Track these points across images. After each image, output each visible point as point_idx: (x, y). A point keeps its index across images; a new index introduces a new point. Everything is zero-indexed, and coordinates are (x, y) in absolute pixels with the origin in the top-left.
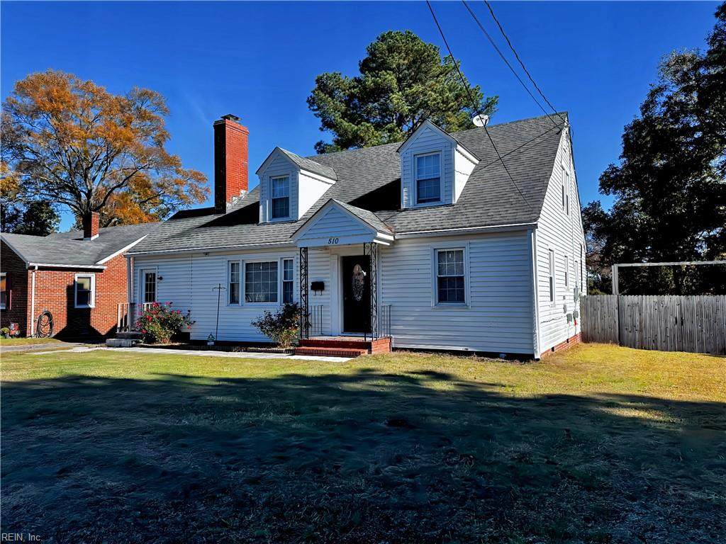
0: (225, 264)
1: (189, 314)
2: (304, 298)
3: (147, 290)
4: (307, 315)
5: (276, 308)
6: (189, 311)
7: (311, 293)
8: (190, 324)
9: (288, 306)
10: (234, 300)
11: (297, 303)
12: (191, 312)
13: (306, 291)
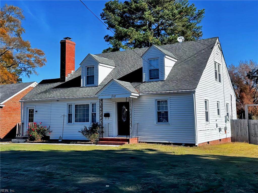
0: (66, 105)
1: (49, 128)
2: (101, 120)
3: (29, 117)
4: (102, 128)
5: (88, 125)
6: (50, 126)
7: (104, 118)
8: (50, 132)
9: (94, 124)
10: (70, 121)
11: (98, 123)
12: (50, 127)
13: (102, 117)
